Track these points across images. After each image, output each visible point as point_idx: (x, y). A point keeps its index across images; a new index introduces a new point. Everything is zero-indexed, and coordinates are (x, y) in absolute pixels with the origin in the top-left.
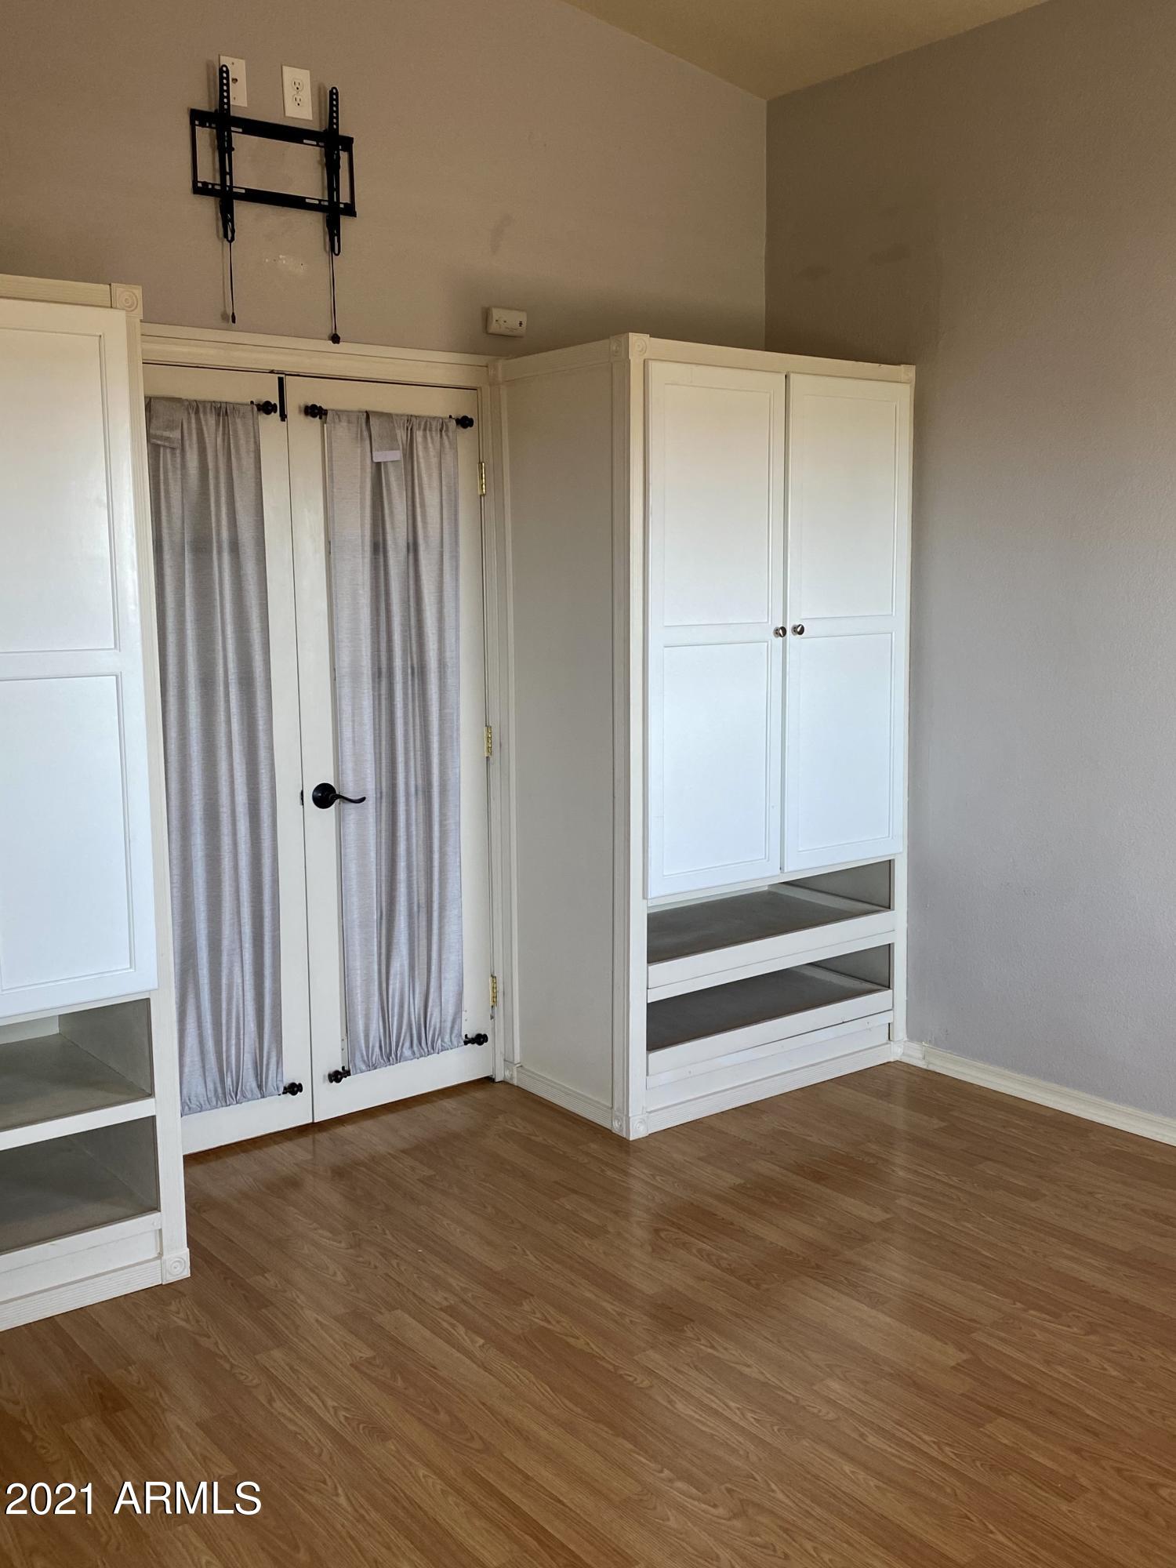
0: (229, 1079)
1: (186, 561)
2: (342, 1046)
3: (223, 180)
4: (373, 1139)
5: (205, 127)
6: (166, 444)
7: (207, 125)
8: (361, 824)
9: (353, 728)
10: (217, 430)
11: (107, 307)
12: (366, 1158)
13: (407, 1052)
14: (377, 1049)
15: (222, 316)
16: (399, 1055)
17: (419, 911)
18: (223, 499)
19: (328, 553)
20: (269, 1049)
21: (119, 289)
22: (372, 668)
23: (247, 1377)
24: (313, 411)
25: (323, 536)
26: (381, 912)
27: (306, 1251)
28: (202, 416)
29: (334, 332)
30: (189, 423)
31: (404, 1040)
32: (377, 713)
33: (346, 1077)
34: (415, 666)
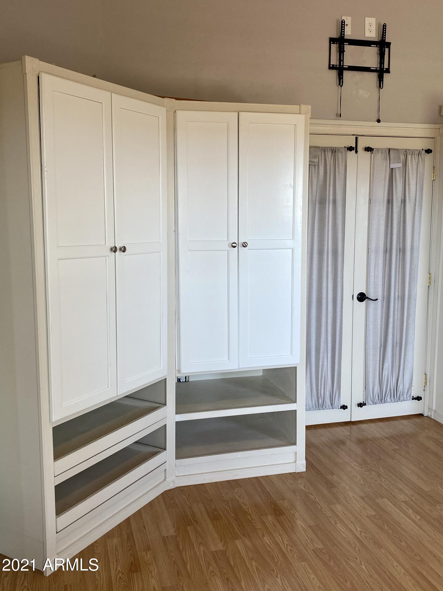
0: (321, 400)
1: (317, 207)
2: (363, 393)
3: (340, 63)
4: (374, 431)
5: (335, 43)
6: (313, 164)
7: (336, 43)
8: (375, 309)
9: (375, 272)
10: (331, 158)
11: (298, 114)
12: (372, 438)
13: (389, 400)
14: (377, 397)
15: (336, 115)
16: (385, 400)
17: (396, 345)
18: (332, 184)
19: (370, 203)
20: (336, 390)
21: (303, 107)
22: (384, 249)
23: (327, 513)
24: (368, 149)
25: (368, 197)
26: (381, 344)
27: (348, 469)
28: (326, 153)
29: (378, 119)
30: (322, 155)
31: (388, 395)
32: (384, 266)
33: (364, 406)
34: (401, 248)
